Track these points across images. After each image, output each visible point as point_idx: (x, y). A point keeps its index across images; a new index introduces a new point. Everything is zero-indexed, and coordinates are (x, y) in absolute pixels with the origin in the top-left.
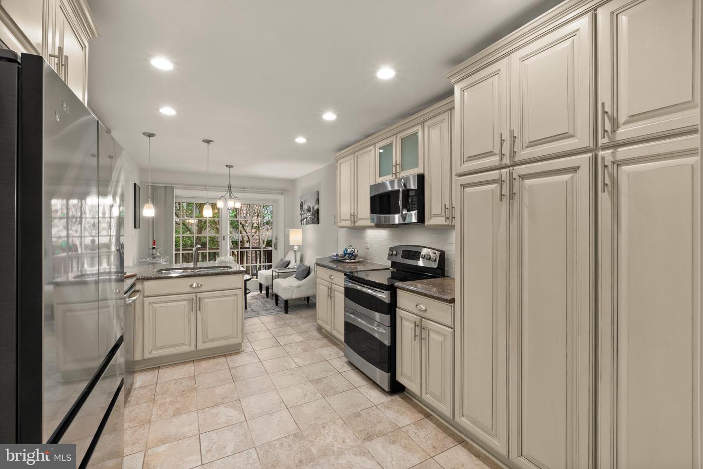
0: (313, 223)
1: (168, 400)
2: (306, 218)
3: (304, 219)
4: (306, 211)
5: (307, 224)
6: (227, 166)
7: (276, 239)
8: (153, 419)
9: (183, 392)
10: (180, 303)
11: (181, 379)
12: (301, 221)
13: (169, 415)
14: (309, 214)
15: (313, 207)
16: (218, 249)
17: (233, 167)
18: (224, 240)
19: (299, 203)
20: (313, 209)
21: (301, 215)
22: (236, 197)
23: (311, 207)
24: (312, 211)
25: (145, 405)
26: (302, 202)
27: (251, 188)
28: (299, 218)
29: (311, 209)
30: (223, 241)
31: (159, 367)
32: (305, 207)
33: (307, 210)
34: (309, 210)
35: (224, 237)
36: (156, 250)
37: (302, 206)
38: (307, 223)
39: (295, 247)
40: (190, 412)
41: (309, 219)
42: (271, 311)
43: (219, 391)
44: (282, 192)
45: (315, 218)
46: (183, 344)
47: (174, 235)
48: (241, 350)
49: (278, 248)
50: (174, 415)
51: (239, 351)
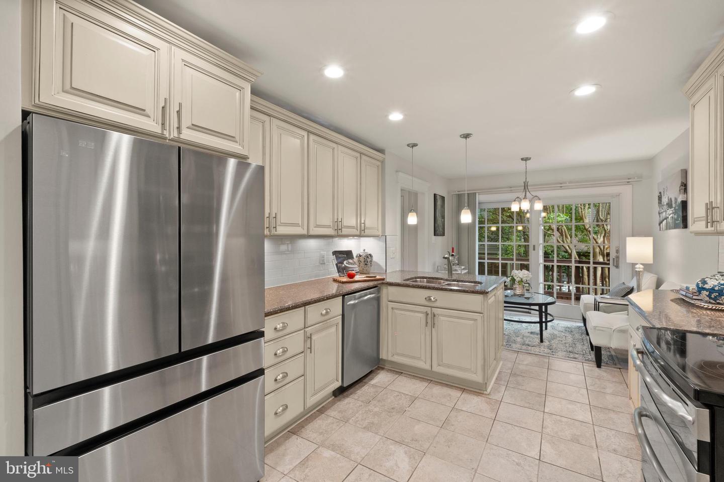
0: (676, 227)
1: (377, 409)
2: (666, 218)
3: (663, 220)
4: (665, 207)
5: (667, 229)
6: (522, 159)
7: (617, 251)
8: (351, 421)
9: (393, 408)
10: (417, 314)
11: (404, 394)
12: (660, 224)
13: (362, 425)
14: (670, 211)
15: (676, 199)
16: (528, 260)
17: (530, 158)
18: (534, 249)
19: (657, 194)
20: (676, 202)
21: (659, 213)
22: (536, 196)
23: (673, 200)
24: (674, 206)
25: (360, 403)
26: (660, 193)
27: (570, 182)
28: (657, 219)
29: (673, 202)
30: (533, 251)
31: (402, 373)
32: (665, 200)
33: (667, 204)
34: (670, 205)
35: (534, 246)
36: (455, 257)
37: (660, 198)
38: (668, 227)
39: (637, 266)
40: (376, 433)
41: (669, 220)
42: (577, 356)
43: (418, 428)
44: (628, 181)
45: (678, 217)
46: (419, 359)
47: (477, 243)
48: (485, 392)
49: (620, 265)
50: (364, 428)
51: (482, 392)
